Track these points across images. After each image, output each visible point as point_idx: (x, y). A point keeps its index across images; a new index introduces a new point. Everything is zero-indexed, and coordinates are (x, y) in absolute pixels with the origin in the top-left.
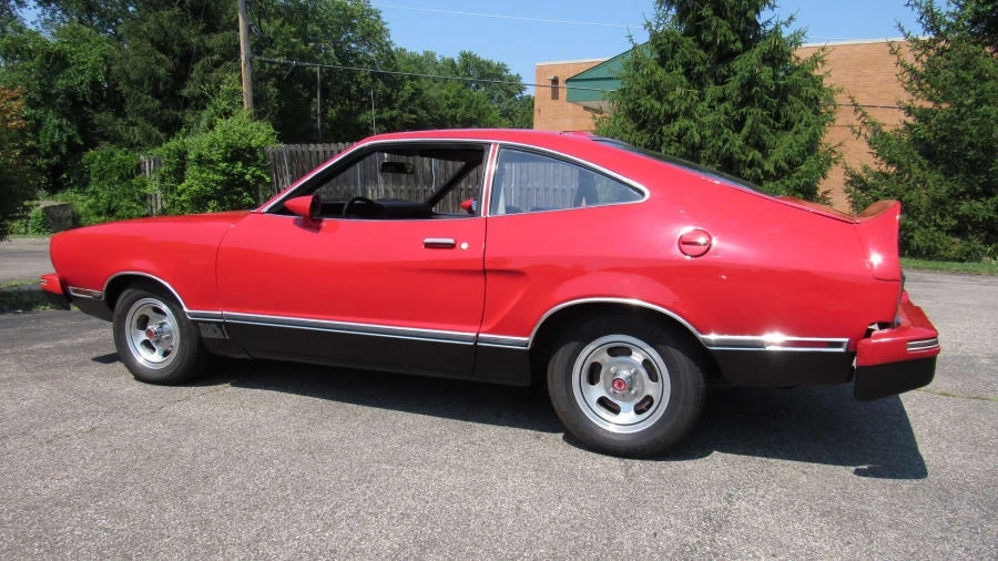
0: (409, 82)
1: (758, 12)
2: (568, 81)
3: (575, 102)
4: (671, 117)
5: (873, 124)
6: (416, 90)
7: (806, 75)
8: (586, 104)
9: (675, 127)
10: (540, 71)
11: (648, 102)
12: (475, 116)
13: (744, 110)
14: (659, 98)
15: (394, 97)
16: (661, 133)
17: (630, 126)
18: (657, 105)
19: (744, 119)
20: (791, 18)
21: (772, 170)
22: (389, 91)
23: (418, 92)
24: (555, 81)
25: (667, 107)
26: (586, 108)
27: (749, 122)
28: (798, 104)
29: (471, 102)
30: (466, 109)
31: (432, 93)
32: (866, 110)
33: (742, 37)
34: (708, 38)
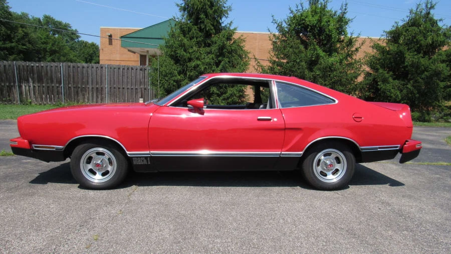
0: (20, 29)
1: (221, 19)
2: (122, 37)
3: (125, 48)
4: (190, 60)
5: (262, 66)
6: (25, 33)
7: (238, 45)
9: (193, 64)
10: (103, 31)
11: (181, 52)
12: (57, 49)
13: (220, 58)
14: (185, 51)
15: (12, 36)
16: (187, 66)
17: (172, 62)
18: (185, 54)
19: (220, 62)
20: (231, 22)
22: (9, 32)
23: (26, 35)
24: (110, 37)
25: (188, 55)
26: (129, 50)
27: (222, 63)
28: (236, 57)
29: (55, 42)
30: (53, 45)
31: (33, 35)
32: (259, 61)
33: (215, 29)
34: (203, 27)
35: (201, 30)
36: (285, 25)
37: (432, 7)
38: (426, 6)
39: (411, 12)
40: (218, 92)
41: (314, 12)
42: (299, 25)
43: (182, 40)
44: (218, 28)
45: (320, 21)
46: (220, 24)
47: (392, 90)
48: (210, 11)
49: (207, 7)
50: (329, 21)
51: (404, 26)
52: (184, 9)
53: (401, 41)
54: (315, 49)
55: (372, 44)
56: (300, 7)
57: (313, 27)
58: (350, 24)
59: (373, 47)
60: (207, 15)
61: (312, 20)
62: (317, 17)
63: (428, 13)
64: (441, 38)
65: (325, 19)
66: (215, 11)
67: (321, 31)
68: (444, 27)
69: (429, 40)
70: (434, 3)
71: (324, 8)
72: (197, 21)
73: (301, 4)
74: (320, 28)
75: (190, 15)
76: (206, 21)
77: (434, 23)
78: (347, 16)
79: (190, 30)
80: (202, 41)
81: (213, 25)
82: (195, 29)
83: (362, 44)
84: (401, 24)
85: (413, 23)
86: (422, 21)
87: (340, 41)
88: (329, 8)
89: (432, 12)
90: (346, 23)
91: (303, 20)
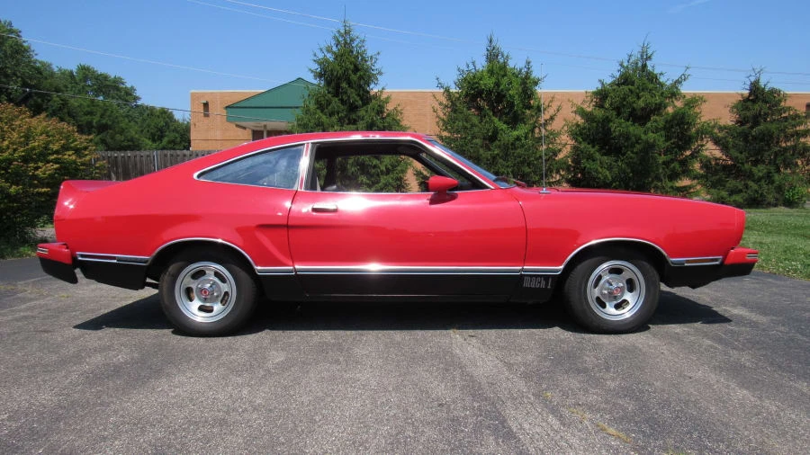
0: (55, 95)
1: (369, 86)
2: (227, 107)
3: (231, 122)
6: (62, 100)
8: (238, 123)
10: (194, 97)
15: (44, 107)
20: (383, 89)
21: (384, 169)
22: (39, 100)
23: (65, 103)
24: (206, 105)
26: (237, 126)
31: (74, 103)
33: (361, 99)
34: (345, 98)
35: (342, 101)
36: (454, 90)
37: (649, 58)
38: (642, 56)
39: (621, 65)
40: (368, 182)
41: (491, 72)
42: (474, 89)
43: (319, 118)
44: (366, 98)
45: (497, 84)
46: (368, 92)
47: (600, 170)
48: (354, 78)
49: (350, 72)
50: (511, 83)
51: (612, 84)
52: (320, 75)
53: (607, 105)
54: (492, 121)
55: (574, 109)
56: (471, 67)
57: (490, 92)
58: (541, 84)
59: (575, 112)
60: (350, 83)
61: (488, 82)
62: (494, 80)
63: (644, 66)
64: (658, 99)
65: (505, 81)
66: (361, 78)
67: (500, 97)
68: (668, 83)
69: (641, 103)
70: (650, 52)
71: (505, 65)
72: (337, 92)
73: (473, 63)
74: (499, 93)
75: (328, 83)
76: (349, 91)
77: (653, 78)
78: (535, 74)
79: (329, 103)
80: (346, 116)
81: (359, 95)
82: (336, 103)
83: (558, 111)
84: (608, 81)
85: (625, 80)
86: (636, 78)
87: (529, 107)
88: (511, 64)
89: (648, 63)
90: (536, 83)
91: (477, 83)
